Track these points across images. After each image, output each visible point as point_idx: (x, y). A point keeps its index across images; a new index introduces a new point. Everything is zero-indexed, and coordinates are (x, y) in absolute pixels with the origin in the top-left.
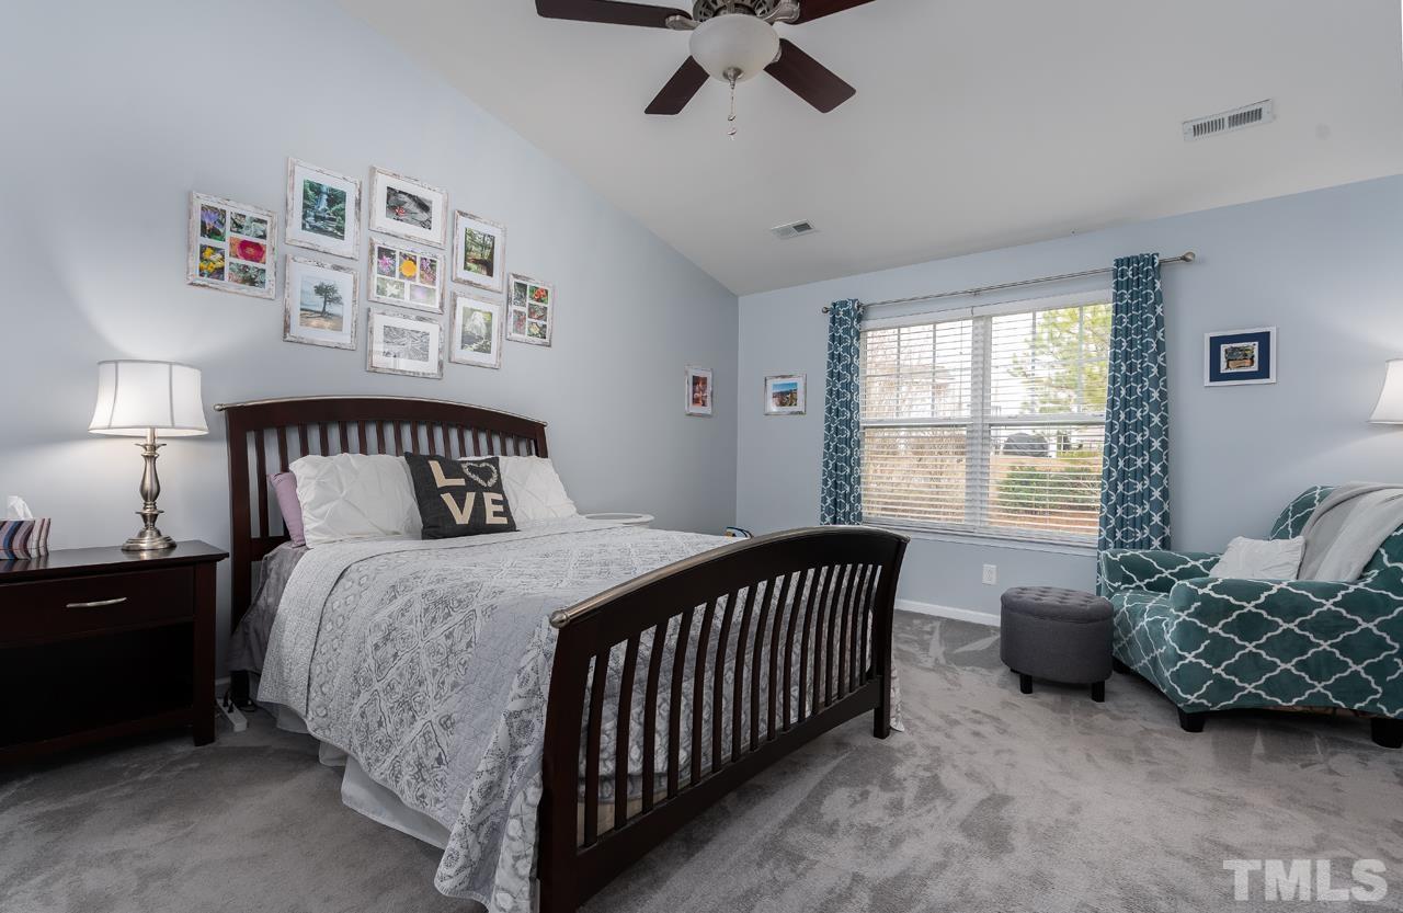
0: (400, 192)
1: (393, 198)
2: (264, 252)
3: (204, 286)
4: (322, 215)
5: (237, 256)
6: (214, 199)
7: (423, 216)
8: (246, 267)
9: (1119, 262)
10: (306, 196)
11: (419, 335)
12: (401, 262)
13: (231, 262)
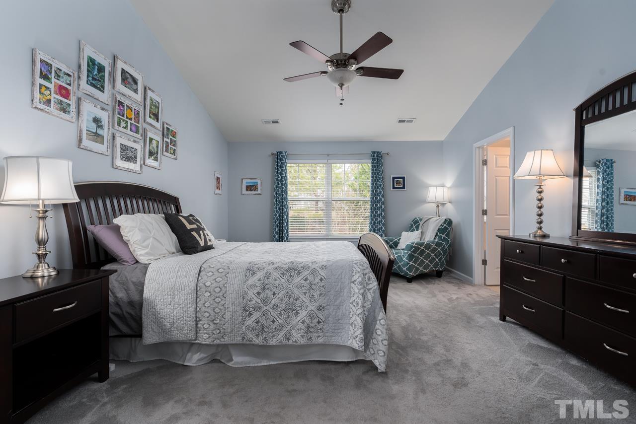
0: (127, 72)
1: (123, 74)
2: (70, 94)
3: (42, 110)
4: (95, 77)
5: (57, 94)
6: (47, 56)
7: (134, 87)
8: (61, 101)
9: (373, 152)
10: (88, 65)
11: (133, 150)
12: (127, 110)
13: (55, 97)
